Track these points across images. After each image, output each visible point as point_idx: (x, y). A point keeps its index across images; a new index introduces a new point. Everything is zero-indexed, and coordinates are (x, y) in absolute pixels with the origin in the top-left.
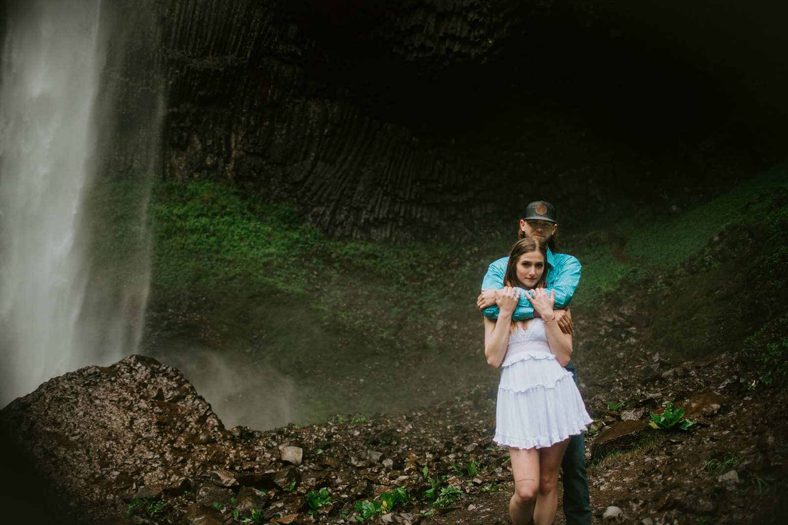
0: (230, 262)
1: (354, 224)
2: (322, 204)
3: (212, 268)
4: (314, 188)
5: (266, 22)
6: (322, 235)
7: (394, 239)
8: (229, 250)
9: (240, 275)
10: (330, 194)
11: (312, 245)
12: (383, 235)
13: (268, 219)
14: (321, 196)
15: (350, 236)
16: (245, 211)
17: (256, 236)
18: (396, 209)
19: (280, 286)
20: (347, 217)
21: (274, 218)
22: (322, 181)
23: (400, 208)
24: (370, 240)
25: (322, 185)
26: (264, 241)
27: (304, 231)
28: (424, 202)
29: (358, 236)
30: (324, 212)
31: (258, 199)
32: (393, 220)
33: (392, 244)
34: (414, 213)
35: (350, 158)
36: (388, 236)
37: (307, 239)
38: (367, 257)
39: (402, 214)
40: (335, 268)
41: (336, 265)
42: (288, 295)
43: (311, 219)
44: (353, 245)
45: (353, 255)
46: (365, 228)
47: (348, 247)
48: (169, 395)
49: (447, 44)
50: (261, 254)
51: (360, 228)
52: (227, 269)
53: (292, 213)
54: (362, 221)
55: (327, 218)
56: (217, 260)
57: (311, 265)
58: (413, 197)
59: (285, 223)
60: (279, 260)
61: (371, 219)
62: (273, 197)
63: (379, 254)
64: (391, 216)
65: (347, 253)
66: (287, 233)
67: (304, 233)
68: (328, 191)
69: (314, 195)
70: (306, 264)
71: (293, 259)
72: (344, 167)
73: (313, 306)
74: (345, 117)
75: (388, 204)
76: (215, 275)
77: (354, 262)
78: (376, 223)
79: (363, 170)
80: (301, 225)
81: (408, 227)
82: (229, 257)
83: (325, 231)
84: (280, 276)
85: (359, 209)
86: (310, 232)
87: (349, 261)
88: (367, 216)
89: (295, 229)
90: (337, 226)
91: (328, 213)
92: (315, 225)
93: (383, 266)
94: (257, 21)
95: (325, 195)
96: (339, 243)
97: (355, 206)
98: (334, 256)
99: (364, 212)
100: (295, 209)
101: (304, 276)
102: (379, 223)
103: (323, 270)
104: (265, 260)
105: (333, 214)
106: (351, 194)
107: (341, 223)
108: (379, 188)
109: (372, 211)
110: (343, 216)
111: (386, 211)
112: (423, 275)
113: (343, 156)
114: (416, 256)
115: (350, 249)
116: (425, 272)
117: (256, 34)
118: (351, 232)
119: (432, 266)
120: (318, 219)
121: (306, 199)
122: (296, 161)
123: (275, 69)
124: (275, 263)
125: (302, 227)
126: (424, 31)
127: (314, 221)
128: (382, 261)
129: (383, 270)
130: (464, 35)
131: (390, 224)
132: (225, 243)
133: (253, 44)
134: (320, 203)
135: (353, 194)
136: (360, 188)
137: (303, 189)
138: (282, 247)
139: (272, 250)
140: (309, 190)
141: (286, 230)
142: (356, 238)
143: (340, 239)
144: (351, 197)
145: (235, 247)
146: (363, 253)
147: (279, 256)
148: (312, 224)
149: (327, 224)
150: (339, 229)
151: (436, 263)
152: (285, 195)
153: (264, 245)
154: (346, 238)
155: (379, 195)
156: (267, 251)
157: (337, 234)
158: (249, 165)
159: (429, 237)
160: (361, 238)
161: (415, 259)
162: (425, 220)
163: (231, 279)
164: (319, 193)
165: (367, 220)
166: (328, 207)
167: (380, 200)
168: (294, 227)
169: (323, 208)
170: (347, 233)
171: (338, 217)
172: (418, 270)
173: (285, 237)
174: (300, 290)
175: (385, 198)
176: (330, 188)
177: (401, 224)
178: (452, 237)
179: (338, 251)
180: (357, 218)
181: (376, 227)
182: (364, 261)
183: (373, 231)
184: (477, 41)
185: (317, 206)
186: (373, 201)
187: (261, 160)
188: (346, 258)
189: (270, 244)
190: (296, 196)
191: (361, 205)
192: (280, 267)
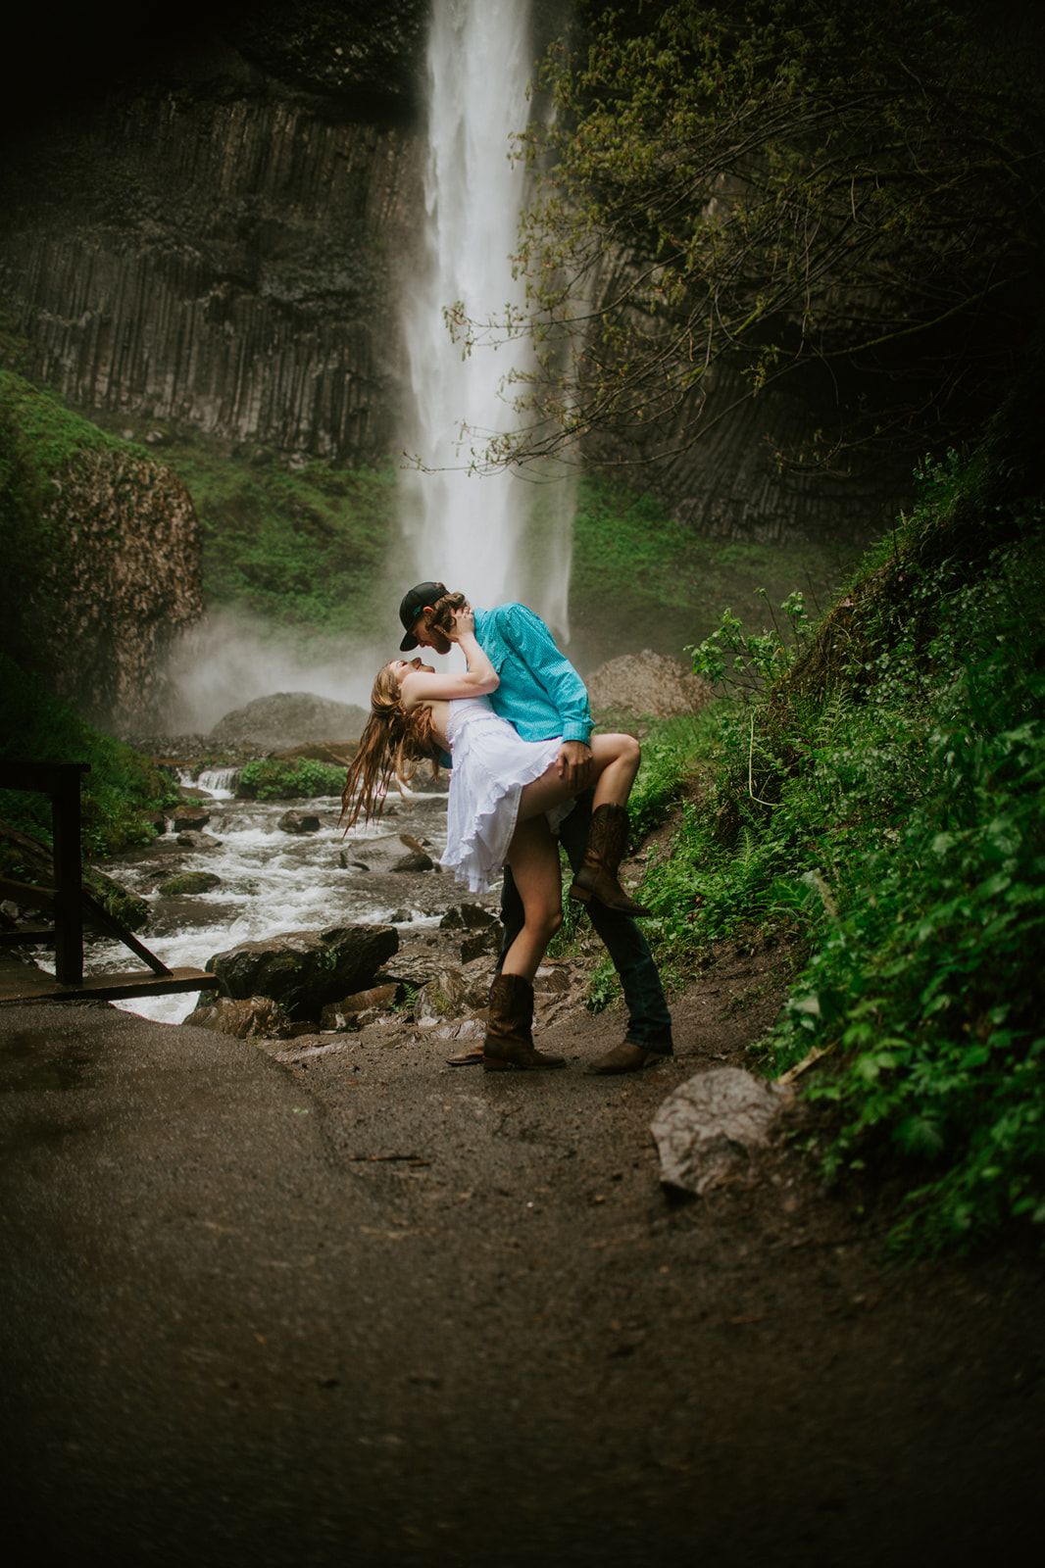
0: (601, 571)
1: (734, 521)
2: (693, 495)
3: (583, 578)
4: (682, 475)
5: (622, 262)
6: (693, 535)
7: (783, 541)
8: (596, 558)
9: (617, 586)
10: (703, 483)
11: (684, 549)
12: (770, 535)
13: (627, 514)
14: (691, 486)
15: (729, 536)
16: (601, 506)
17: (621, 539)
18: (787, 503)
19: (663, 599)
20: (725, 512)
21: (634, 513)
22: (693, 465)
23: (792, 500)
24: (753, 541)
25: (693, 470)
26: (631, 545)
27: (672, 529)
28: (821, 494)
29: (739, 536)
30: (696, 506)
31: (612, 488)
32: (783, 516)
33: (781, 546)
34: (808, 509)
35: (728, 437)
36: (776, 536)
37: (678, 540)
38: (753, 563)
39: (794, 509)
40: (715, 577)
41: (717, 573)
42: (673, 609)
43: (678, 514)
44: (734, 548)
45: (736, 561)
46: (747, 526)
47: (727, 550)
48: (678, 673)
49: (854, 314)
50: (632, 562)
51: (742, 526)
52: (600, 580)
53: (656, 506)
54: (744, 517)
55: (700, 513)
56: (587, 569)
57: (688, 574)
58: (807, 487)
59: (648, 520)
60: (653, 568)
61: (755, 515)
62: (630, 485)
63: (766, 560)
64: (780, 511)
65: (727, 559)
66: (652, 532)
67: (672, 532)
68: (700, 479)
69: (682, 484)
70: (682, 572)
71: (666, 567)
72: (721, 448)
73: (704, 621)
74: (722, 383)
75: (776, 495)
76: (589, 586)
77: (737, 570)
78: (762, 521)
79: (745, 452)
80: (667, 521)
81: (802, 525)
82: (600, 566)
83: (698, 530)
84: (658, 588)
85: (739, 503)
86: (679, 530)
87: (732, 569)
88: (750, 512)
89: (662, 527)
90: (712, 523)
91: (701, 506)
92: (684, 522)
93: (772, 575)
94: (610, 261)
95: (697, 484)
96: (716, 546)
97: (735, 498)
98: (712, 562)
99: (747, 506)
100: (659, 500)
101: (685, 587)
102: (764, 520)
103: (703, 580)
104: (640, 568)
105: (707, 508)
106: (729, 483)
107: (717, 520)
108: (765, 476)
109: (757, 504)
110: (719, 511)
111: (774, 505)
112: (821, 586)
113: (720, 434)
114: (812, 562)
115: (732, 553)
116: (823, 583)
117: (609, 277)
118: (730, 530)
119: (831, 576)
120: (688, 515)
121: (672, 489)
122: (659, 440)
123: (633, 320)
124: (652, 574)
125: (669, 525)
126: (828, 298)
127: (683, 517)
128: (770, 568)
129: (773, 580)
130: (874, 306)
131: (778, 521)
132: (591, 549)
133: (605, 289)
134: (690, 494)
135: (733, 483)
136: (742, 475)
137: (668, 476)
138: (653, 552)
139: (642, 556)
140: (677, 476)
141: (650, 528)
142: (736, 539)
143: (716, 539)
144: (729, 487)
145: (602, 553)
146: (747, 558)
147: (652, 563)
148: (680, 520)
149: (699, 521)
150: (715, 527)
151: (835, 572)
152: (645, 483)
153: (631, 550)
154: (723, 539)
155: (764, 484)
156: (637, 557)
157: (712, 534)
158: (598, 443)
159: (827, 537)
160: (743, 538)
161: (811, 567)
162: (823, 516)
163: (608, 591)
164: (690, 481)
165: (750, 517)
166: (700, 499)
167: (766, 491)
168: (659, 524)
169: (695, 501)
170: (724, 533)
171: (713, 512)
172: (815, 580)
173: (652, 538)
174: (685, 604)
175: (772, 488)
176: (703, 475)
177: (792, 521)
178: (857, 538)
179: (717, 555)
180: (738, 513)
181: (761, 525)
182: (749, 568)
183: (758, 530)
184: (889, 313)
185: (686, 497)
186: (757, 492)
187: (612, 436)
188: (727, 564)
189: (637, 548)
190: (660, 485)
191: (743, 497)
192: (657, 577)
